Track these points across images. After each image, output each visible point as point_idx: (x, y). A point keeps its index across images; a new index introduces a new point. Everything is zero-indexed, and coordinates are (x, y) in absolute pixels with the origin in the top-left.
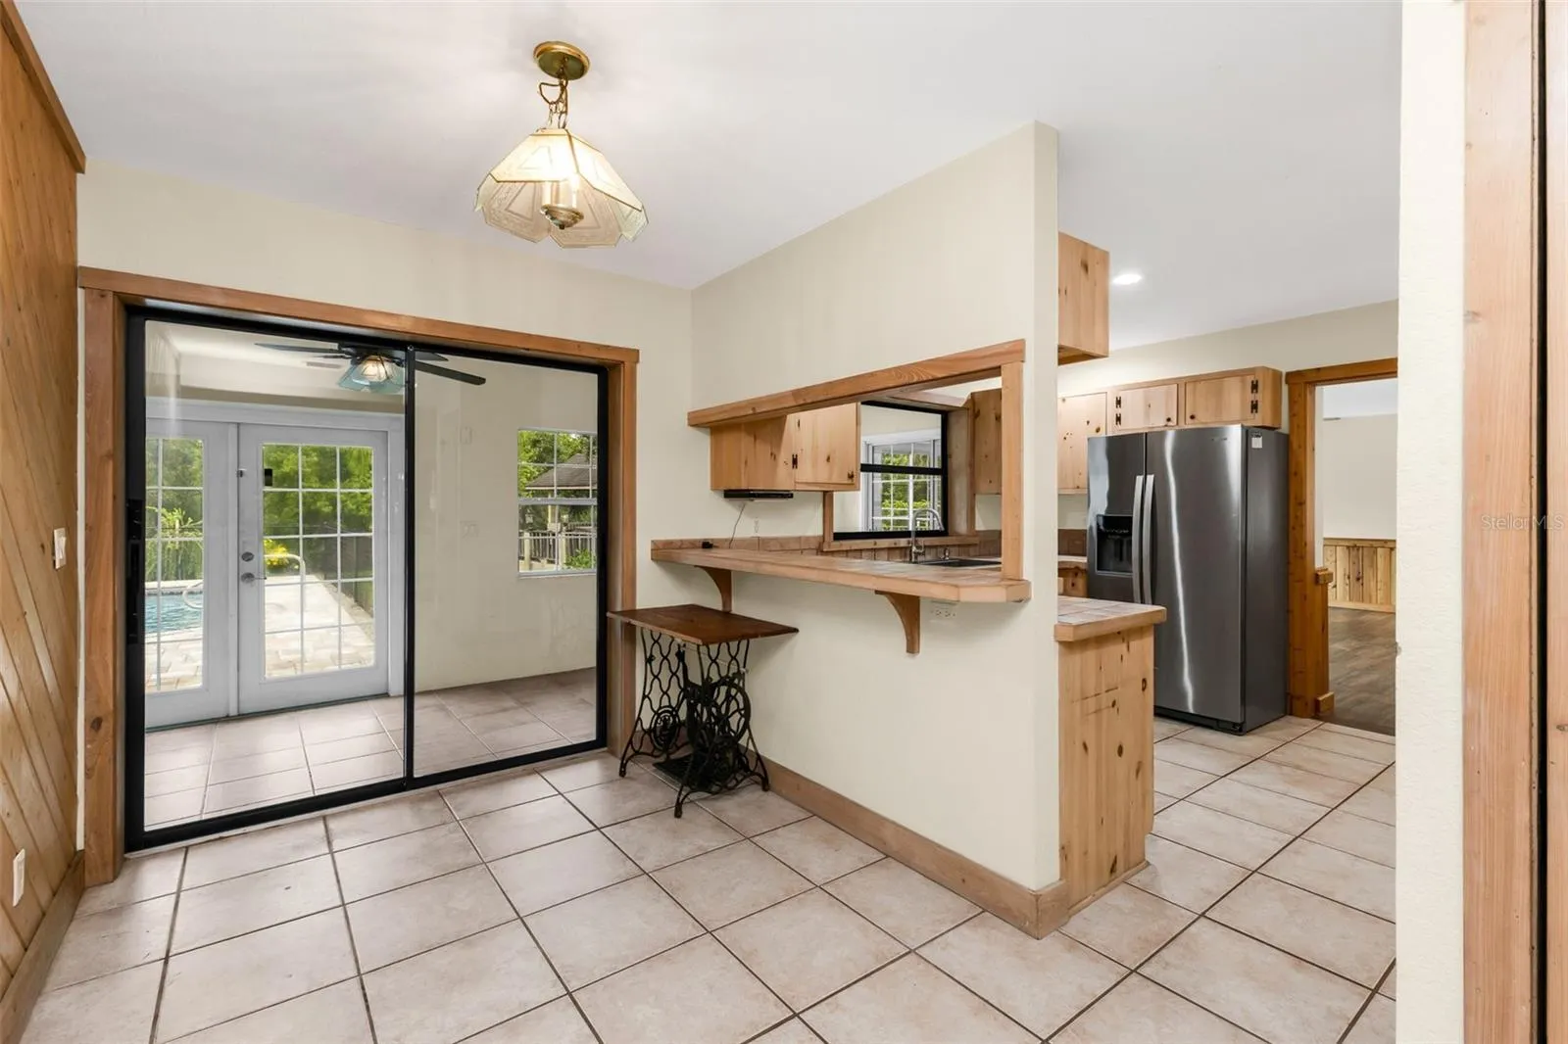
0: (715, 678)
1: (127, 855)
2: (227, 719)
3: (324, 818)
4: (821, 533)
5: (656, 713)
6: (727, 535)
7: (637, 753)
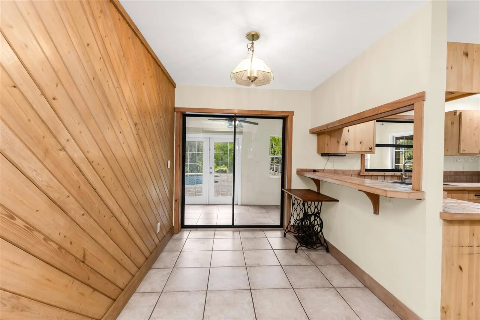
0: (310, 213)
1: (182, 229)
2: (207, 205)
3: (215, 230)
4: (360, 169)
5: (295, 220)
6: (323, 168)
7: (289, 231)
